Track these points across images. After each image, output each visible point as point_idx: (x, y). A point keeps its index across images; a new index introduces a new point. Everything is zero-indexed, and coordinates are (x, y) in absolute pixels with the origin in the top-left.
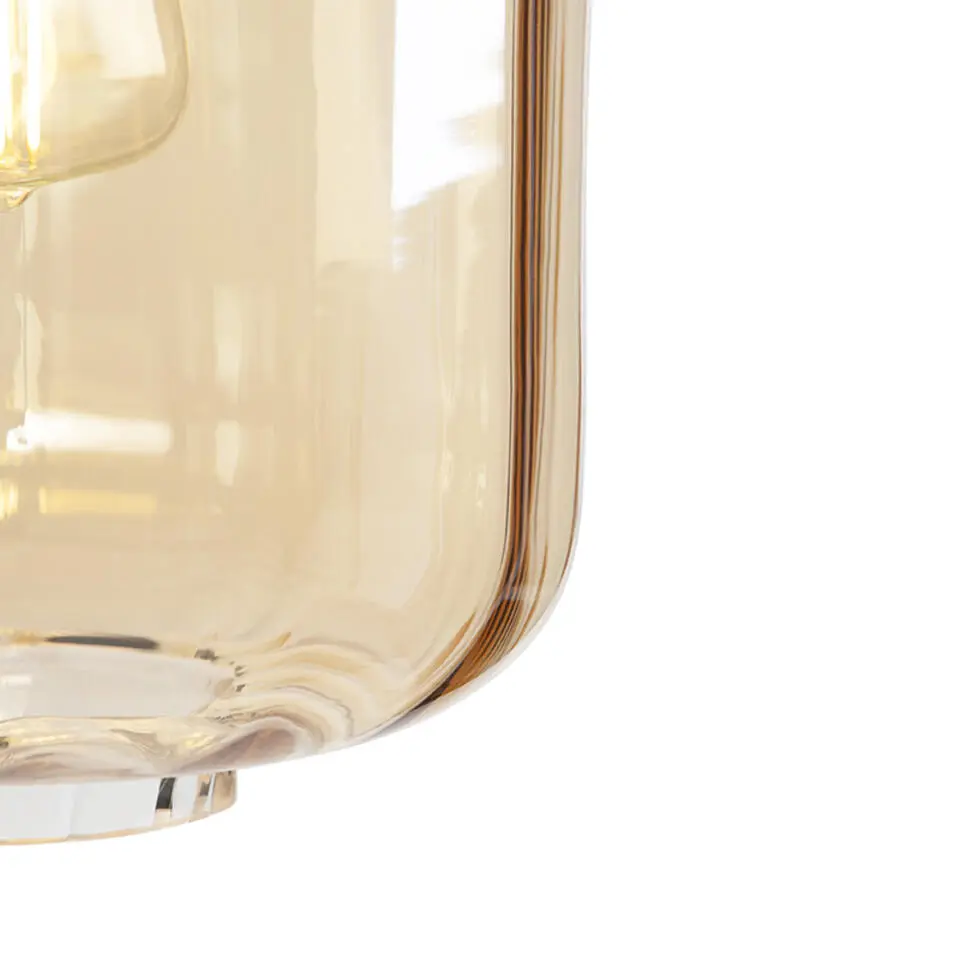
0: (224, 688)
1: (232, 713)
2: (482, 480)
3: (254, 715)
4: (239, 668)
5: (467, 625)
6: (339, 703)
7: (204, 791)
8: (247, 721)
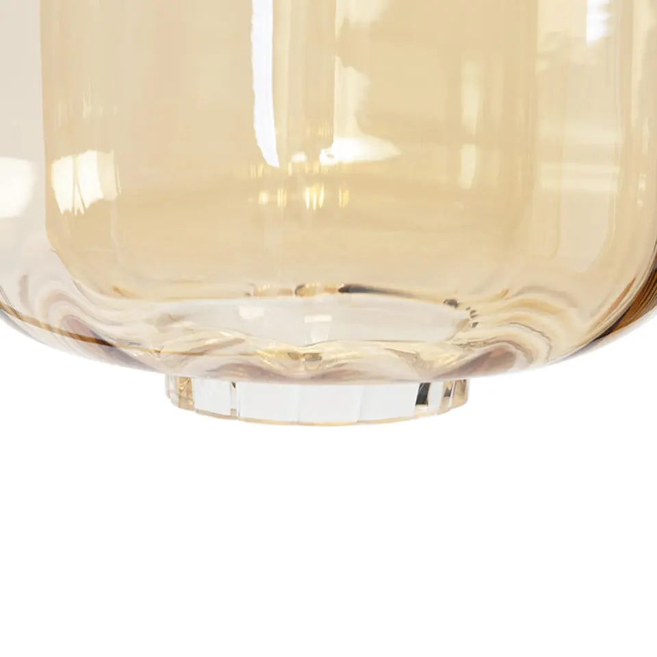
0: (463, 325)
1: (470, 341)
2: (642, 185)
3: (485, 343)
4: (473, 312)
5: (631, 285)
6: (542, 334)
7: (447, 394)
8: (481, 346)
